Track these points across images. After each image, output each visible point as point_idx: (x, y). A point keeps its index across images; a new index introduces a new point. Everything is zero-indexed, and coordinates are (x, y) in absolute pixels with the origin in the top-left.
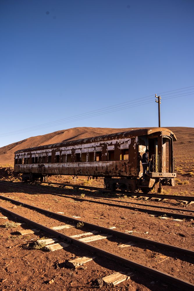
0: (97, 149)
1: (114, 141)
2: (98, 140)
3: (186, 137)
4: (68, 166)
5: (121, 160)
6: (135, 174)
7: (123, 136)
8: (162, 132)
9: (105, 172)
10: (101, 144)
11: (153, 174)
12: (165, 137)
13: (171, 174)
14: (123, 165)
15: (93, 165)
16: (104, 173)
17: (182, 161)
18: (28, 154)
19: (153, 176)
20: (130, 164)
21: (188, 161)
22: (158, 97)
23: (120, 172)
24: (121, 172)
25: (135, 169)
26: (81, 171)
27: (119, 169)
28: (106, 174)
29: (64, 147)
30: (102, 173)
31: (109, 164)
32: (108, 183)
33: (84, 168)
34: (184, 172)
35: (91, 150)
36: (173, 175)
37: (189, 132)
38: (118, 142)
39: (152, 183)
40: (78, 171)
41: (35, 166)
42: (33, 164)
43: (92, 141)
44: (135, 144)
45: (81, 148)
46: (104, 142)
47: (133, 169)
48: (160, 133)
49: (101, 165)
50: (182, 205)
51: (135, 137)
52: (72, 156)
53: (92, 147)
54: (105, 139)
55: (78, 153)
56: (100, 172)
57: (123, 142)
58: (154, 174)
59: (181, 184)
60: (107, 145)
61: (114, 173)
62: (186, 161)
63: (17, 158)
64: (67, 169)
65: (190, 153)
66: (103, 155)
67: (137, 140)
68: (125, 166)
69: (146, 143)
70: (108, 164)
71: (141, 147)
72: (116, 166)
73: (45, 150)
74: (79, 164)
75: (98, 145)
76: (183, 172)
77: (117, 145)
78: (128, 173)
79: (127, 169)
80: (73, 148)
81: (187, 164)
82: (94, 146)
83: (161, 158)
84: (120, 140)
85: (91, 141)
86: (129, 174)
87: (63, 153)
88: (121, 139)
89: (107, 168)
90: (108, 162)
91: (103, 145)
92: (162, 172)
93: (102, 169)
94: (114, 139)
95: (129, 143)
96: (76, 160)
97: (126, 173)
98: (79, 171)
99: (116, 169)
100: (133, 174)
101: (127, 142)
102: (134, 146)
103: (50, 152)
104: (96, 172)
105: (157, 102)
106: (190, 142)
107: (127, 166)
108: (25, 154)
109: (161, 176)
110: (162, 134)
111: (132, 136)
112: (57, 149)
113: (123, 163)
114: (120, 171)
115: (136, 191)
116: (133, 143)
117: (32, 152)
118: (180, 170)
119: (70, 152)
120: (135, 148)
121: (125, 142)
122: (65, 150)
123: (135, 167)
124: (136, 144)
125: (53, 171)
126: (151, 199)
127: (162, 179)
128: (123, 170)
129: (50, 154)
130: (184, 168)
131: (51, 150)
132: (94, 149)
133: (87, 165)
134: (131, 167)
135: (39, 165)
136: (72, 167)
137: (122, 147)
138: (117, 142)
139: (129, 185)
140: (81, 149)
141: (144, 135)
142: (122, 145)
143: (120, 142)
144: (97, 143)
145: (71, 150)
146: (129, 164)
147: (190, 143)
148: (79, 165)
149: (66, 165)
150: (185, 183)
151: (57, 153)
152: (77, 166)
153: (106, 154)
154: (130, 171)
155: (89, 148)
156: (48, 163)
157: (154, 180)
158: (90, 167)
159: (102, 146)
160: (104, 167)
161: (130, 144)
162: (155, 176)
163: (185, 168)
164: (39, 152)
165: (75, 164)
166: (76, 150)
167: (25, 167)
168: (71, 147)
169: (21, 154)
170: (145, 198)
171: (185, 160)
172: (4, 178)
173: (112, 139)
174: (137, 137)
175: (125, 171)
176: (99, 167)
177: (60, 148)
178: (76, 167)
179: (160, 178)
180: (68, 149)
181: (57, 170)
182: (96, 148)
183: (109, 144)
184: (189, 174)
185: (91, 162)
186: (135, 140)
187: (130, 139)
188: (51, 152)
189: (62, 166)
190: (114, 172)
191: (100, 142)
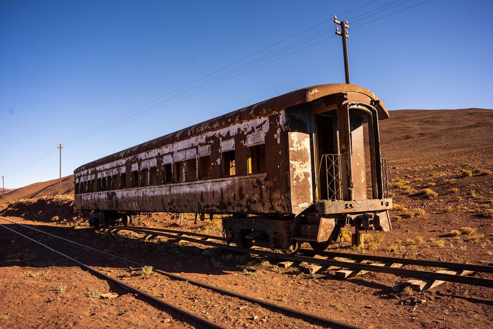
0: (202, 152)
1: (233, 129)
2: (202, 130)
3: (415, 127)
4: (152, 194)
5: (250, 172)
6: (284, 207)
7: (252, 112)
8: (346, 94)
9: (218, 204)
10: (208, 139)
11: (327, 206)
12: (355, 107)
13: (377, 202)
14: (254, 187)
15: (195, 189)
16: (218, 207)
17: (409, 168)
18: (93, 173)
19: (328, 211)
20: (270, 184)
21: (421, 168)
22: (342, 24)
23: (249, 203)
24: (251, 202)
25: (281, 195)
26: (175, 204)
27: (247, 196)
28: (221, 210)
29: (144, 151)
30: (212, 206)
31: (226, 185)
32: (230, 229)
33: (178, 195)
34: (413, 189)
35: (190, 154)
36: (384, 203)
37: (419, 118)
38: (242, 129)
39: (325, 230)
40: (169, 204)
41: (103, 195)
42: (100, 193)
43: (191, 132)
44: (279, 131)
45: (172, 151)
46: (214, 132)
47: (277, 195)
48: (341, 97)
49: (211, 189)
50: (407, 295)
51: (278, 111)
52: (158, 170)
53: (191, 148)
54: (215, 126)
55: (167, 162)
56: (210, 205)
57: (253, 128)
58: (330, 207)
59: (408, 216)
60: (221, 139)
61: (237, 206)
62: (417, 169)
63: (77, 181)
64: (151, 199)
65: (423, 154)
66: (212, 164)
67: (282, 119)
68: (258, 188)
69: (308, 127)
70: (224, 185)
71: (294, 136)
72: (241, 189)
73: (115, 162)
74: (170, 187)
75: (202, 142)
76: (411, 190)
77: (240, 137)
78: (267, 204)
79: (264, 194)
80: (159, 154)
81: (419, 173)
82: (196, 144)
83: (348, 161)
84: (245, 123)
85: (189, 134)
86: (270, 209)
87: (143, 165)
88: (248, 120)
89: (222, 195)
90: (224, 179)
91: (211, 141)
92: (353, 198)
93: (213, 197)
94: (234, 122)
95: (266, 128)
96: (165, 179)
97: (263, 205)
98: (172, 203)
99: (242, 196)
100: (279, 209)
101: (260, 127)
102: (277, 136)
103: (122, 166)
104: (203, 204)
105: (340, 33)
106: (421, 134)
107: (263, 187)
108: (88, 172)
109: (351, 210)
110: (346, 99)
111: (270, 110)
112: (134, 159)
113: (255, 180)
114: (249, 200)
115: (291, 248)
116: (273, 128)
117: (98, 168)
118: (404, 187)
119: (154, 162)
120: (279, 141)
121: (257, 128)
122: (146, 159)
123: (282, 190)
124: (282, 130)
125: (130, 205)
126: (329, 269)
127: (353, 217)
128: (256, 197)
129: (123, 170)
130: (413, 182)
131: (124, 161)
132: (194, 150)
133: (185, 189)
134: (272, 190)
135: (108, 193)
136: (159, 194)
137: (250, 142)
138: (239, 130)
139: (275, 233)
140: (172, 153)
141: (297, 103)
142: (251, 136)
143: (246, 129)
144: (200, 136)
145: (156, 157)
146: (268, 183)
147: (423, 136)
148: (170, 191)
149: (150, 191)
150: (416, 215)
151: (135, 167)
152: (168, 193)
153: (219, 161)
154: (271, 201)
155: (187, 151)
156: (121, 188)
157: (332, 222)
158: (191, 194)
159: (210, 144)
160: (217, 192)
161: (266, 131)
162: (333, 212)
163: (415, 181)
164: (107, 166)
165: (163, 188)
166: (165, 158)
167: (89, 199)
168: (156, 150)
169: (82, 173)
170: (312, 269)
171: (415, 166)
172: (65, 220)
173: (228, 124)
174: (282, 112)
175: (260, 202)
176: (207, 193)
177: (139, 155)
178: (166, 196)
179: (348, 215)
180: (150, 156)
181: (135, 203)
182: (200, 149)
183: (224, 136)
184: (424, 193)
185: (190, 183)
186: (279, 120)
187: (266, 118)
188: (124, 165)
189: (143, 194)
190: (236, 203)
191: (206, 134)
